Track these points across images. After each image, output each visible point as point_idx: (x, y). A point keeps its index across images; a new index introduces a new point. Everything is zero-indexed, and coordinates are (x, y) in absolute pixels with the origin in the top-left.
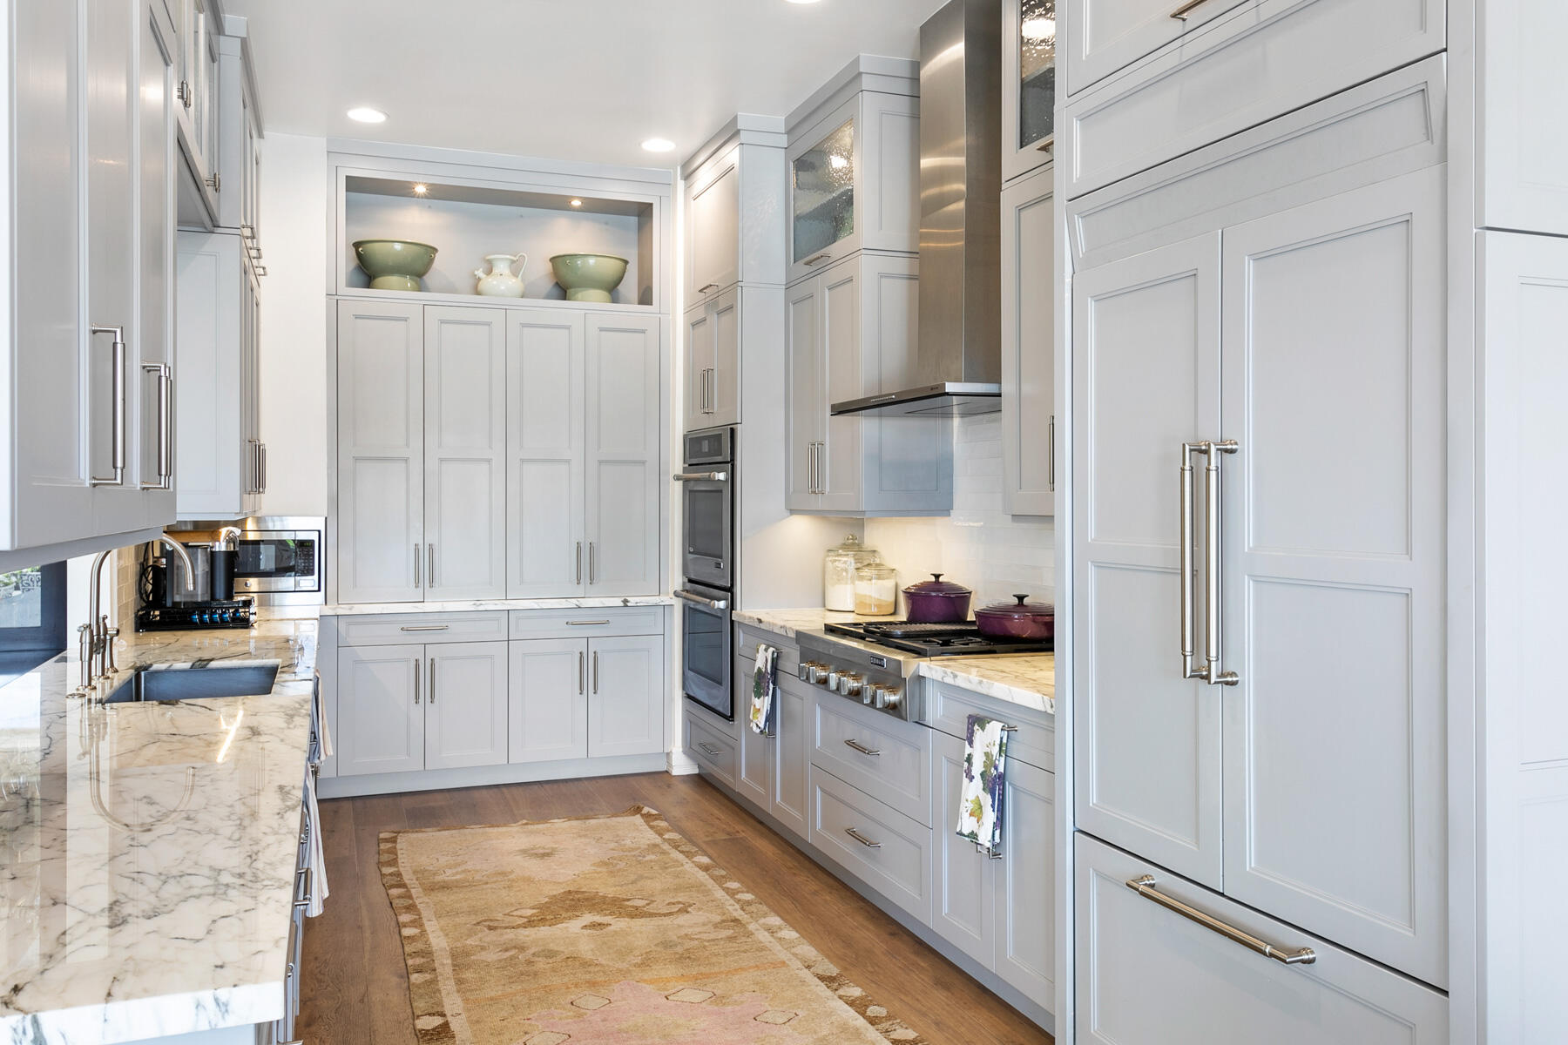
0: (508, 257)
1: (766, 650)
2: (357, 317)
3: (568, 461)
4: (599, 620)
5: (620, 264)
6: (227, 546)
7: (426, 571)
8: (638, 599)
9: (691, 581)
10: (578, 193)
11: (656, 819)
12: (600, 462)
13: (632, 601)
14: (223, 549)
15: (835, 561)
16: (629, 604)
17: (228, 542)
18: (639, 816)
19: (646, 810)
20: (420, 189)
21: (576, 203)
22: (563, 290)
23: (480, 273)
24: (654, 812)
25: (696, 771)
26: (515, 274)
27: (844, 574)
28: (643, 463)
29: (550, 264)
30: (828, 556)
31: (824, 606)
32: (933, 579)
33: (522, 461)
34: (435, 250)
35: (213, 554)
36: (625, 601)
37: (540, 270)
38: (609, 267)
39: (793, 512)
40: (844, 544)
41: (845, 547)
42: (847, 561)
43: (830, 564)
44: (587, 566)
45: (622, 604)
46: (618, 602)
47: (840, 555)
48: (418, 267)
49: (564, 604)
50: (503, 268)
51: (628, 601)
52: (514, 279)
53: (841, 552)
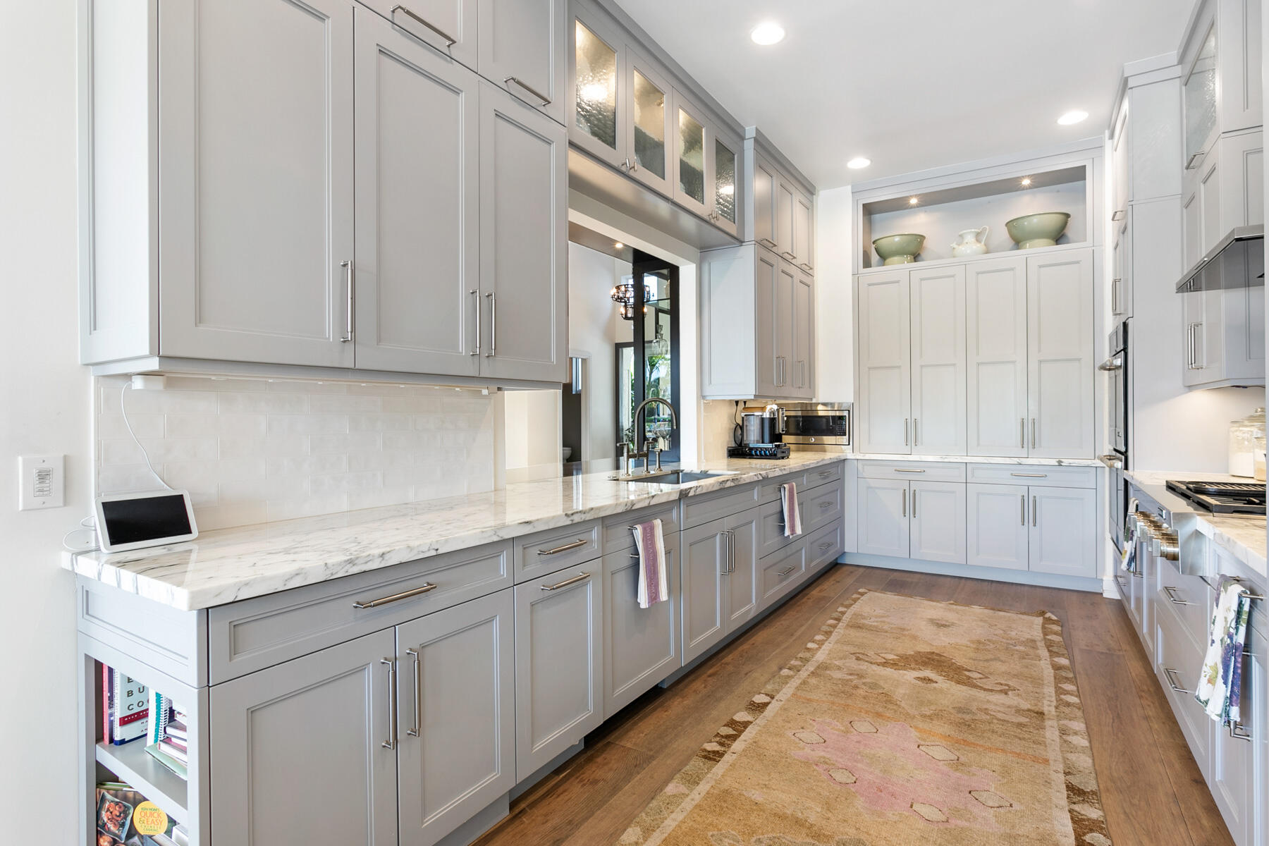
0: (973, 230)
2: (869, 285)
3: (1014, 362)
4: (1040, 474)
5: (1062, 217)
6: (770, 415)
7: (912, 434)
8: (1071, 461)
9: (1113, 449)
10: (1025, 173)
11: (1054, 623)
12: (1040, 362)
13: (1066, 462)
14: (768, 416)
15: (1236, 431)
16: (1062, 464)
17: (770, 413)
18: (1042, 618)
19: (1048, 615)
20: (914, 201)
21: (1026, 182)
22: (1018, 243)
23: (954, 245)
24: (1054, 618)
25: (1120, 598)
26: (978, 241)
27: (1246, 443)
28: (1079, 360)
29: (1006, 228)
30: (1232, 426)
31: (1228, 472)
33: (978, 363)
34: (923, 237)
35: (762, 420)
36: (1060, 463)
37: (1003, 235)
38: (1052, 222)
40: (1252, 416)
41: (1252, 419)
42: (1251, 430)
43: (1231, 433)
44: (1030, 436)
45: (1057, 464)
46: (1054, 462)
47: (1246, 426)
48: (914, 248)
49: (1008, 461)
50: (970, 238)
51: (1062, 462)
52: (978, 245)
53: (1246, 423)
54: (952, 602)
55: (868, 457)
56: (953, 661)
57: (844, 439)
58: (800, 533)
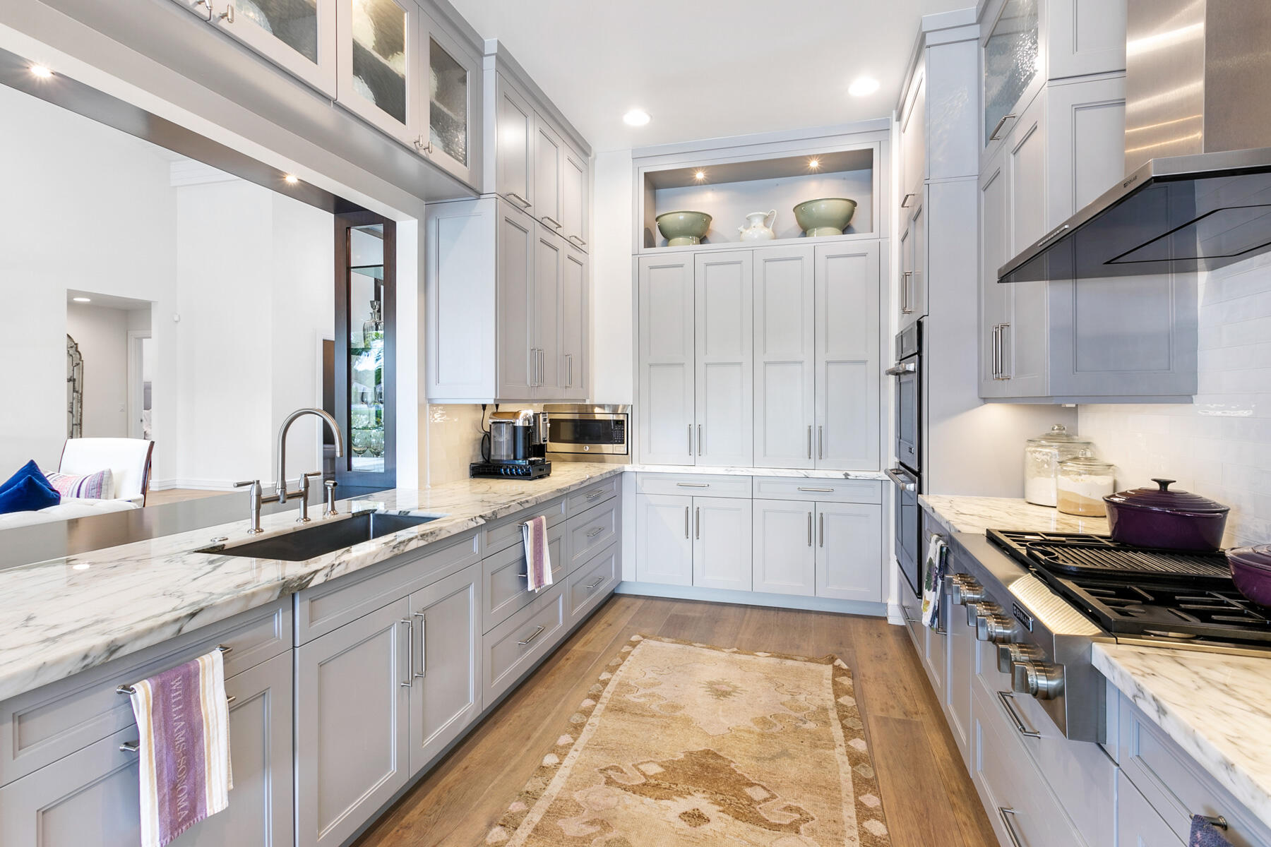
0: (761, 213)
1: (936, 542)
2: (651, 268)
3: (801, 363)
4: (826, 488)
5: (848, 204)
6: (523, 424)
7: (696, 441)
8: (858, 474)
9: (901, 464)
10: (815, 151)
11: (844, 675)
12: (828, 363)
13: (852, 474)
14: (521, 425)
15: (1035, 452)
16: (849, 477)
17: (525, 420)
18: (831, 666)
19: (838, 662)
20: (700, 176)
21: (814, 164)
22: (805, 232)
23: (741, 229)
24: (845, 666)
25: (904, 624)
26: (766, 225)
27: (1046, 466)
28: (865, 362)
29: (794, 214)
30: (1029, 446)
31: (1024, 497)
32: (1157, 486)
33: (766, 363)
34: (709, 217)
35: (515, 428)
36: (846, 475)
37: (791, 221)
38: (839, 208)
39: (986, 400)
40: (1047, 435)
41: (1050, 437)
42: (1051, 452)
43: (1029, 454)
44: (816, 446)
45: (844, 477)
46: (841, 475)
47: (1042, 446)
48: (700, 231)
49: (795, 473)
50: (758, 222)
51: (849, 475)
52: (766, 230)
53: (1044, 442)
54: (735, 649)
55: (648, 469)
56: (733, 766)
57: (621, 448)
58: (551, 583)
